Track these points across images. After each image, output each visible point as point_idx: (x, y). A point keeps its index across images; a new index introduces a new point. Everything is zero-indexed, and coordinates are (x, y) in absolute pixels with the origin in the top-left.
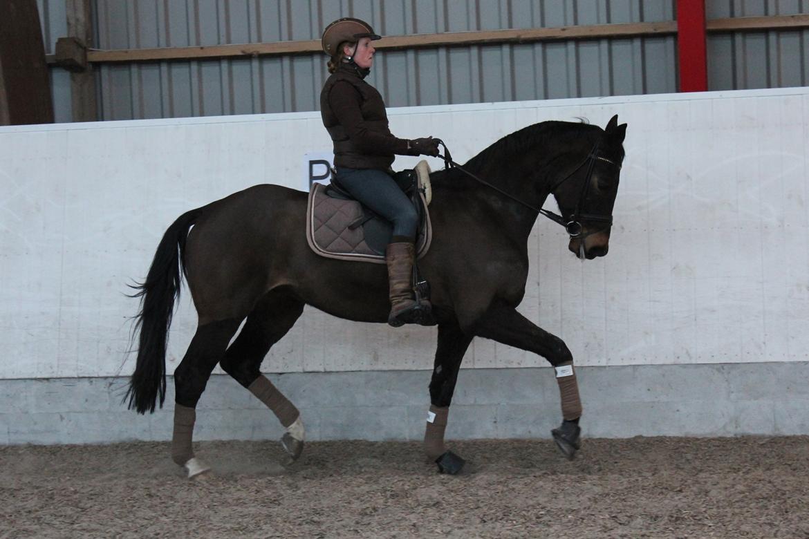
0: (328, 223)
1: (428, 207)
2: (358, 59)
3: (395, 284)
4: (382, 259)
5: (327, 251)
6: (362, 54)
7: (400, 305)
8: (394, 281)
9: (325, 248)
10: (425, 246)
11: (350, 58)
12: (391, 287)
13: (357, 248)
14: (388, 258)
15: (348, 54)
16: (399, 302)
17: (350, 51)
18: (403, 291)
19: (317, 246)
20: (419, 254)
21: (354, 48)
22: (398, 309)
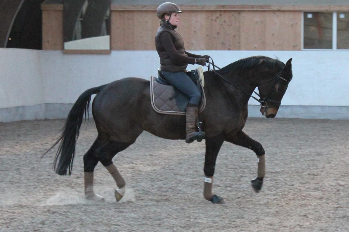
0: (160, 97)
1: (204, 88)
2: (171, 22)
3: (189, 125)
4: (184, 113)
5: (160, 110)
6: (173, 20)
7: (190, 134)
8: (188, 124)
9: (159, 108)
10: (203, 107)
11: (167, 21)
12: (186, 126)
13: (174, 109)
14: (186, 113)
15: (167, 19)
16: (190, 133)
17: (167, 18)
18: (192, 128)
19: (156, 108)
20: (200, 111)
21: (169, 16)
22: (190, 136)
